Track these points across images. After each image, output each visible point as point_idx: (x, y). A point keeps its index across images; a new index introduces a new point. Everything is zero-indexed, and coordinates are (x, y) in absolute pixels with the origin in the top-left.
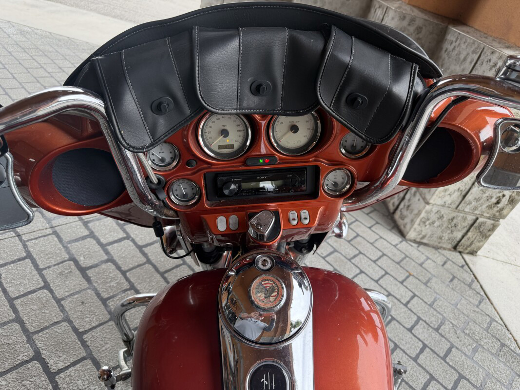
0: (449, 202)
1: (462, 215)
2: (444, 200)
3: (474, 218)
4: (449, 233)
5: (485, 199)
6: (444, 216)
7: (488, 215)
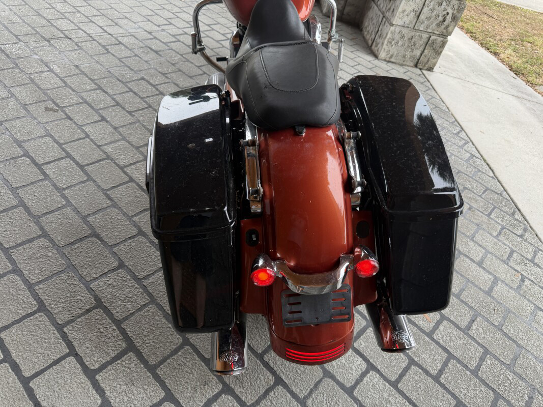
0: (407, 22)
1: (418, 34)
2: (404, 20)
3: (428, 36)
4: (410, 52)
5: (434, 17)
6: (405, 35)
7: (438, 33)
